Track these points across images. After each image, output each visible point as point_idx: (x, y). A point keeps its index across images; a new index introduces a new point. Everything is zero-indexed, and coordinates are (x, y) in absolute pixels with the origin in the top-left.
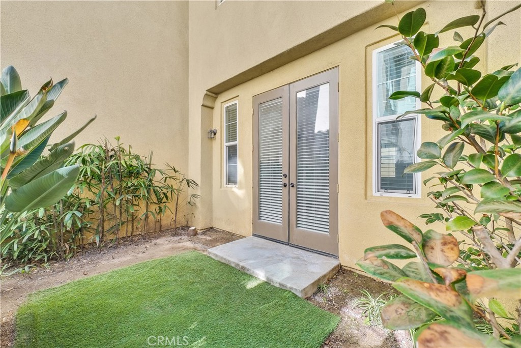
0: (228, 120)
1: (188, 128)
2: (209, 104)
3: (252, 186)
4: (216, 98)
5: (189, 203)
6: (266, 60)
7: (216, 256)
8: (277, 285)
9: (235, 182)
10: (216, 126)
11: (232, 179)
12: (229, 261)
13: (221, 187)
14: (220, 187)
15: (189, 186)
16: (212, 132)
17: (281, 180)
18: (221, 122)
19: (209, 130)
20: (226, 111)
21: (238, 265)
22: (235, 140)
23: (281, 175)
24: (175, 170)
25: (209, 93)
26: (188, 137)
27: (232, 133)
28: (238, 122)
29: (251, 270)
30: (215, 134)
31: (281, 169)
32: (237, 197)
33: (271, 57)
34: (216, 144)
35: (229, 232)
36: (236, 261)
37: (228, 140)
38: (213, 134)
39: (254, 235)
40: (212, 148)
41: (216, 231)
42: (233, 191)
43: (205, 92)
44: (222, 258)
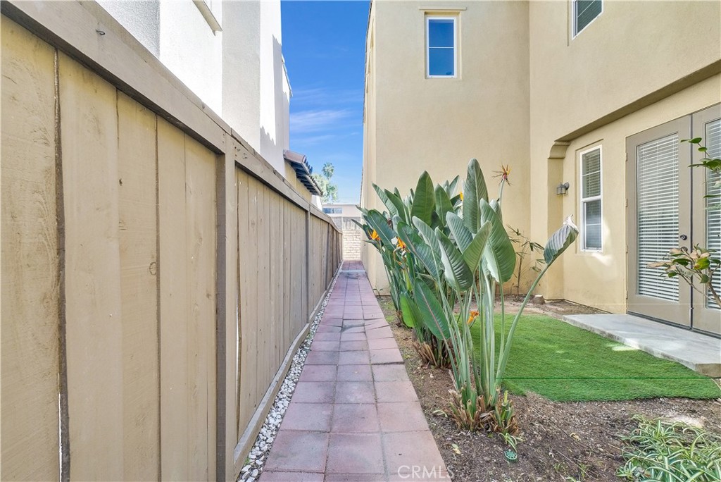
0: (586, 169)
1: (530, 185)
2: (558, 155)
3: (625, 251)
4: (568, 146)
5: (534, 268)
6: (647, 94)
7: (575, 322)
8: (659, 356)
9: (598, 246)
10: (568, 178)
11: (592, 242)
12: (591, 328)
13: (576, 252)
14: (574, 251)
15: (532, 249)
16: (562, 186)
17: (677, 243)
18: (576, 173)
19: (559, 185)
20: (583, 160)
21: (604, 333)
22: (597, 192)
23: (677, 236)
24: (517, 233)
25: (558, 143)
26: (530, 195)
27: (592, 185)
28: (601, 171)
29: (621, 338)
30: (567, 189)
31: (677, 228)
32: (600, 264)
33: (655, 90)
34: (568, 202)
35: (589, 307)
36: (602, 329)
37: (586, 194)
38: (563, 189)
39: (629, 313)
40: (562, 205)
41: (570, 305)
42: (592, 257)
43: (554, 143)
44: (582, 325)
